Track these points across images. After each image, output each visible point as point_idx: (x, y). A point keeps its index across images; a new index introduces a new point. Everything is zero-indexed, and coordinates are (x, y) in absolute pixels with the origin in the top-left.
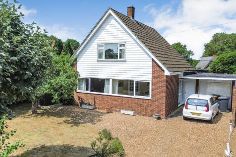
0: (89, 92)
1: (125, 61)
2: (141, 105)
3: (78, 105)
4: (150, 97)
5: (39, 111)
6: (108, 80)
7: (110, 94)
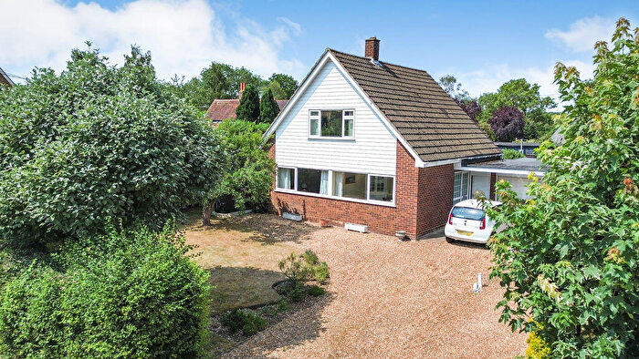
0: (295, 191)
1: (354, 141)
2: (378, 217)
3: (277, 214)
4: (392, 204)
5: (213, 221)
6: (327, 172)
7: (330, 195)
